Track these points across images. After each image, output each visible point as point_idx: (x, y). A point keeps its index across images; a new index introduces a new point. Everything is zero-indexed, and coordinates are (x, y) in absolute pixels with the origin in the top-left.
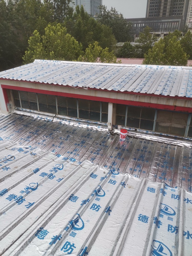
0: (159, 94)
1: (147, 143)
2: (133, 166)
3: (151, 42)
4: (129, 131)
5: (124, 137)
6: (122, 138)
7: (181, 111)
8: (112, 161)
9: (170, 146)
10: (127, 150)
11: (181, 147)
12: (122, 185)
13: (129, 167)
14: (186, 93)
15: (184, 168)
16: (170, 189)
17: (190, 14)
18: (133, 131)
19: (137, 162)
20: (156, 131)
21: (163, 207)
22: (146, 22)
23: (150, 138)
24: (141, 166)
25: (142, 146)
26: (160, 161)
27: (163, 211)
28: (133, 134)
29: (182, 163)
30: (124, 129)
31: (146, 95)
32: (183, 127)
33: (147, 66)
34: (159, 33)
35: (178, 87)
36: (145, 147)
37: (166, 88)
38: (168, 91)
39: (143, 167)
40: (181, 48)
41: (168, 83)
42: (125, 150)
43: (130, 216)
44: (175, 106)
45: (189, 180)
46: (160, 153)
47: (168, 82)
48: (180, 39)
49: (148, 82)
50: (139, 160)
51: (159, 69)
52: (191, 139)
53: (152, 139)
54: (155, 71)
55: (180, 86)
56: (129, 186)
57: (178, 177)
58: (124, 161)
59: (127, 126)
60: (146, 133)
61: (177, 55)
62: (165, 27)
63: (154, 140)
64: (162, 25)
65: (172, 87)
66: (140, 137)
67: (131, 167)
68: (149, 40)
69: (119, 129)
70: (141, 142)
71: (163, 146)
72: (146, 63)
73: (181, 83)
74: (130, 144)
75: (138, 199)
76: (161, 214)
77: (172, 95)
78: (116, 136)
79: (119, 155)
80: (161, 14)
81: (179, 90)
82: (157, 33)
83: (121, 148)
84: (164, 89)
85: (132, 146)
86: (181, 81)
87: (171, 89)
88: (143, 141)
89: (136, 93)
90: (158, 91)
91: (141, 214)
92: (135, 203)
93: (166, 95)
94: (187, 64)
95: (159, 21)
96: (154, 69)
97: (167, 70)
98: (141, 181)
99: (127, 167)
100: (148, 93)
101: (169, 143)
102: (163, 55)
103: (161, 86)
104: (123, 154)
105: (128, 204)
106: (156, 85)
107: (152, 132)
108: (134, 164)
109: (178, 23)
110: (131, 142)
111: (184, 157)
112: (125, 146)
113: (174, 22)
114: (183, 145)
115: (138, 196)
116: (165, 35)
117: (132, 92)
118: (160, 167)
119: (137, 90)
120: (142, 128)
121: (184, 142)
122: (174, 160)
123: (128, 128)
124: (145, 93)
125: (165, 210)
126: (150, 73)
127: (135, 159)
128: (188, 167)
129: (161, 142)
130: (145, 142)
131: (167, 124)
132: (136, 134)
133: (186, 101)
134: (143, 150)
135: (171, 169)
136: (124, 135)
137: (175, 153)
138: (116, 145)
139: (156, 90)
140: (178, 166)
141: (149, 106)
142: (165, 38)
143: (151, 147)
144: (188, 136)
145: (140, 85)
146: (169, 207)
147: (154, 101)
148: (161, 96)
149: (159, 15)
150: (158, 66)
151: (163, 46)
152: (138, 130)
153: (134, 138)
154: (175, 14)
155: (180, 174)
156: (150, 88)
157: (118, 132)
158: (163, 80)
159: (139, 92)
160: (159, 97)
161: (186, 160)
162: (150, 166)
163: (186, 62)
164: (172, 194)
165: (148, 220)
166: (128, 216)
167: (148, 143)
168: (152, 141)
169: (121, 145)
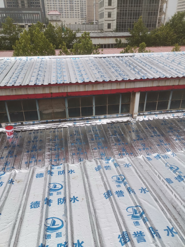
0: (33, 85)
1: (36, 133)
2: (28, 158)
3: (17, 34)
4: (15, 126)
5: (11, 134)
6: (9, 136)
7: (57, 97)
8: (4, 162)
9: (57, 129)
10: (18, 145)
11: (66, 127)
12: (10, 183)
13: (24, 162)
14: (57, 80)
15: (72, 144)
16: (56, 168)
17: (47, 7)
18: (19, 125)
19: (30, 154)
20: (41, 119)
21: (52, 186)
22: (6, 12)
23: (38, 127)
24: (35, 156)
25: (32, 137)
26: (52, 145)
27: (52, 189)
28: (20, 128)
29: (70, 141)
30: (10, 125)
31: (20, 87)
32: (64, 110)
33: (16, 58)
34: (23, 25)
35: (49, 75)
36: (35, 138)
37: (39, 77)
38: (41, 80)
39: (37, 156)
40: (45, 39)
41: (40, 73)
42: (15, 146)
43: (21, 209)
44: (51, 93)
45: (78, 153)
46: (50, 139)
47: (40, 71)
48: (44, 30)
49: (20, 74)
50: (32, 151)
51: (29, 60)
52: (72, 119)
53: (40, 128)
54: (25, 62)
55: (51, 74)
56: (18, 181)
57: (70, 154)
58: (17, 158)
59: (12, 121)
60: (33, 124)
61: (44, 45)
62: (28, 19)
63: (42, 128)
64: (24, 16)
65: (44, 76)
66: (28, 129)
67: (26, 161)
68: (14, 31)
69: (3, 127)
70: (31, 133)
71: (51, 131)
72: (17, 55)
73: (51, 71)
74: (19, 139)
75: (28, 190)
76: (51, 193)
77: (46, 83)
78: (2, 134)
79: (11, 153)
80: (20, 5)
81: (51, 78)
82: (21, 24)
83: (11, 146)
84: (37, 79)
85: (22, 140)
86: (51, 70)
87: (44, 78)
88: (32, 132)
89: (10, 86)
90: (32, 81)
91: (32, 202)
92: (25, 195)
93: (40, 84)
94: (55, 53)
95: (20, 12)
96: (24, 60)
97: (37, 60)
98: (29, 171)
99: (22, 162)
100: (22, 85)
101: (55, 127)
102: (32, 46)
103: (34, 76)
104: (14, 151)
105: (19, 199)
106: (29, 76)
107: (39, 121)
108: (28, 157)
109: (38, 15)
110: (20, 137)
111: (71, 135)
112: (14, 142)
113: (35, 14)
114: (67, 126)
115: (27, 187)
116: (29, 26)
117: (5, 86)
118: (53, 151)
119: (10, 83)
120: (27, 120)
121: (67, 123)
122: (63, 141)
123: (13, 123)
124: (19, 85)
125: (54, 188)
126: (21, 65)
127: (28, 152)
128: (75, 143)
129: (49, 128)
130: (34, 133)
131: (50, 111)
132: (23, 128)
133: (59, 87)
134: (34, 141)
135: (62, 149)
136: (10, 132)
137: (63, 135)
138: (5, 144)
139: (30, 81)
140: (67, 145)
141: (28, 98)
142: (30, 30)
143: (41, 135)
144: (69, 117)
145: (13, 78)
146: (57, 183)
147: (31, 92)
148: (35, 86)
149: (18, 6)
150: (27, 57)
151: (29, 38)
152: (24, 123)
153: (22, 131)
154: (34, 6)
155: (70, 151)
156: (23, 80)
157: (3, 131)
158: (35, 71)
159: (13, 85)
160: (35, 87)
161: (73, 138)
162: (44, 153)
163: (54, 52)
164: (59, 172)
165: (40, 204)
166: (19, 210)
167: (38, 133)
168: (40, 130)
169: (10, 143)
